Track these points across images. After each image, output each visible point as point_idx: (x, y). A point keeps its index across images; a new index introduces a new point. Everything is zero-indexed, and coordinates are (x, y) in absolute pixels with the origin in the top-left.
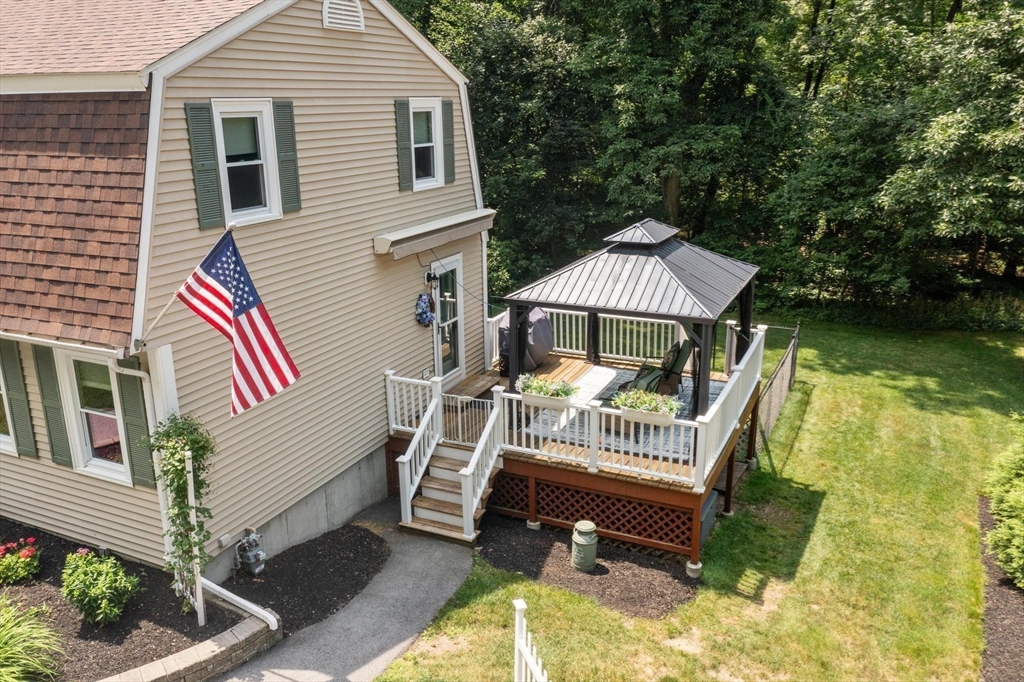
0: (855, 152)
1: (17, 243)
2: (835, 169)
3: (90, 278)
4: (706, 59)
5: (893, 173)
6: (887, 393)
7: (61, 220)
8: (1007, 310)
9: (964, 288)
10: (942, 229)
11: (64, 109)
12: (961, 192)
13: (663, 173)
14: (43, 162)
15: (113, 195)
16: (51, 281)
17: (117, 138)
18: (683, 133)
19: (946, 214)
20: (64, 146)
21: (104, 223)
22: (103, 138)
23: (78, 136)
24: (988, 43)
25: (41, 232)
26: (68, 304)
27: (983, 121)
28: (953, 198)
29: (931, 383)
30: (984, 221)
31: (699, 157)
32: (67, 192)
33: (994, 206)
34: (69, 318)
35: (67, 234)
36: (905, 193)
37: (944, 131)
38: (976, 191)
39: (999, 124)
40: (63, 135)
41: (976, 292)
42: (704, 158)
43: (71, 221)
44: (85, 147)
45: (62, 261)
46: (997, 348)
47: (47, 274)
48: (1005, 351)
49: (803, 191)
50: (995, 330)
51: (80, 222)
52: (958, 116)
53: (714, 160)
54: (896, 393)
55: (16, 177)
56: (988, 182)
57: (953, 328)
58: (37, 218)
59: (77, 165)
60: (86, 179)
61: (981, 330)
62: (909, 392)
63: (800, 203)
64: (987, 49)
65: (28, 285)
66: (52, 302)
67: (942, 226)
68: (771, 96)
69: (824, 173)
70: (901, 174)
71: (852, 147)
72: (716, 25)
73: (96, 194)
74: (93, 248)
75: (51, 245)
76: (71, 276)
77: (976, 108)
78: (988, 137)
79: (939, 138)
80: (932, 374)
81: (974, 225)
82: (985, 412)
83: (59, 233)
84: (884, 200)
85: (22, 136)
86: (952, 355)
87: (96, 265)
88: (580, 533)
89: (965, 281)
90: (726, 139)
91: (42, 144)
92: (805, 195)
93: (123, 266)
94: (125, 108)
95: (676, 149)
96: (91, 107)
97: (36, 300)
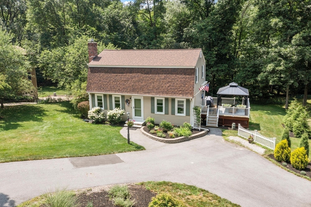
0: (251, 70)
1: (174, 86)
2: (247, 73)
3: (187, 90)
4: (221, 52)
5: (260, 74)
6: (262, 113)
7: (181, 83)
8: (280, 100)
9: (271, 96)
10: (270, 84)
11: (181, 70)
12: (273, 77)
13: (213, 74)
14: (178, 76)
15: (190, 80)
16: (180, 90)
17: (190, 73)
18: (216, 66)
19: (271, 81)
20: (181, 74)
21: (189, 83)
22: (188, 73)
23: (184, 73)
24: (276, 52)
25: (178, 84)
26: (183, 93)
27: (276, 65)
28: (272, 78)
29: (269, 112)
30: (277, 82)
31: (220, 71)
32: (182, 80)
33: (279, 80)
34: (183, 94)
35: (182, 85)
36: (262, 78)
37: (270, 67)
38: (276, 77)
39: (279, 66)
40: (181, 73)
41: (273, 97)
42: (221, 71)
43: (183, 83)
44: (185, 74)
45: (181, 88)
46: (279, 107)
47: (179, 89)
48: (280, 107)
49: (241, 77)
50: (278, 103)
51: (184, 83)
52: (272, 65)
53: (223, 71)
54: (264, 113)
55: (173, 78)
56: (278, 75)
57: (270, 104)
58: (177, 83)
59: (184, 76)
60: (186, 78)
61: (275, 104)
62: (266, 113)
63: (241, 79)
64: (276, 53)
65: (176, 91)
66: (180, 93)
67: (270, 83)
68: (233, 58)
69: (245, 74)
70: (262, 74)
71: (251, 69)
72: (223, 45)
73: (187, 80)
74: (187, 86)
75: (180, 86)
76: (183, 89)
77: (275, 63)
78: (277, 68)
79: (269, 68)
80: (269, 111)
81: (276, 83)
82: (280, 115)
83: (181, 84)
84: (259, 79)
85: (174, 73)
86: (271, 108)
87: (187, 88)
88: (233, 124)
89: (271, 95)
90: (225, 67)
91: (178, 74)
92: (241, 78)
93: (192, 88)
94: (191, 70)
95: (215, 69)
96: (186, 70)
97: (177, 93)
